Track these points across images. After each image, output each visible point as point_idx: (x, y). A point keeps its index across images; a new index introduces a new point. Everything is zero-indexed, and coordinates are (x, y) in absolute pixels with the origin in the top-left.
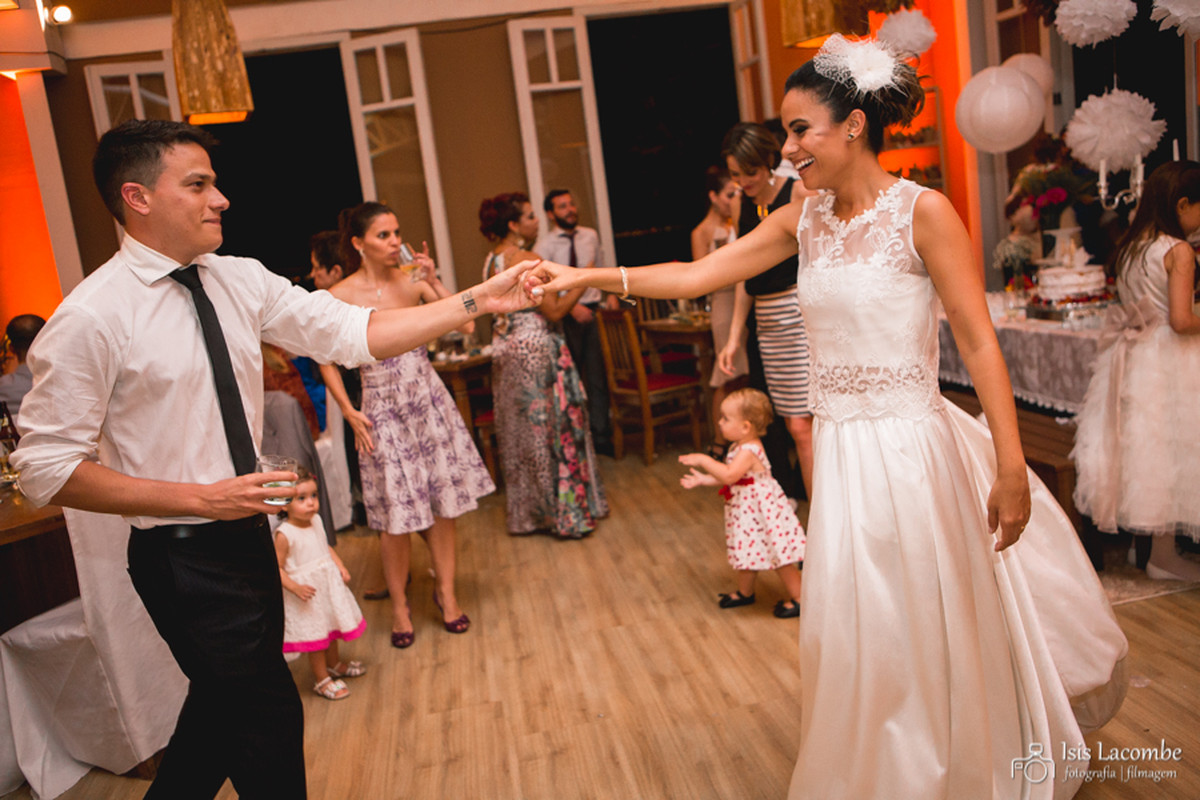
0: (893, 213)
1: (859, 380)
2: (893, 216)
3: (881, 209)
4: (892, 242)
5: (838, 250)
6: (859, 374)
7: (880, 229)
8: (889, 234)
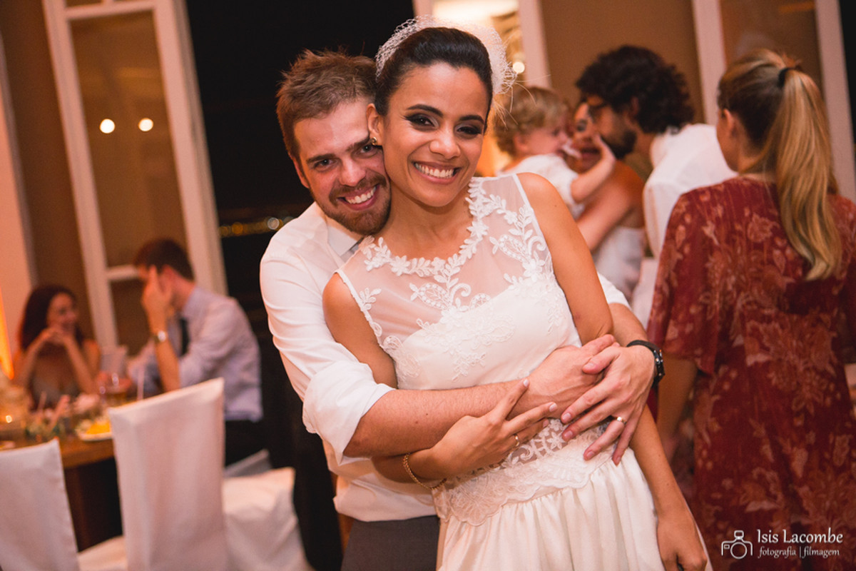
0: (504, 214)
2: (505, 217)
3: (482, 215)
4: (530, 243)
5: (461, 290)
7: (506, 237)
8: (519, 238)
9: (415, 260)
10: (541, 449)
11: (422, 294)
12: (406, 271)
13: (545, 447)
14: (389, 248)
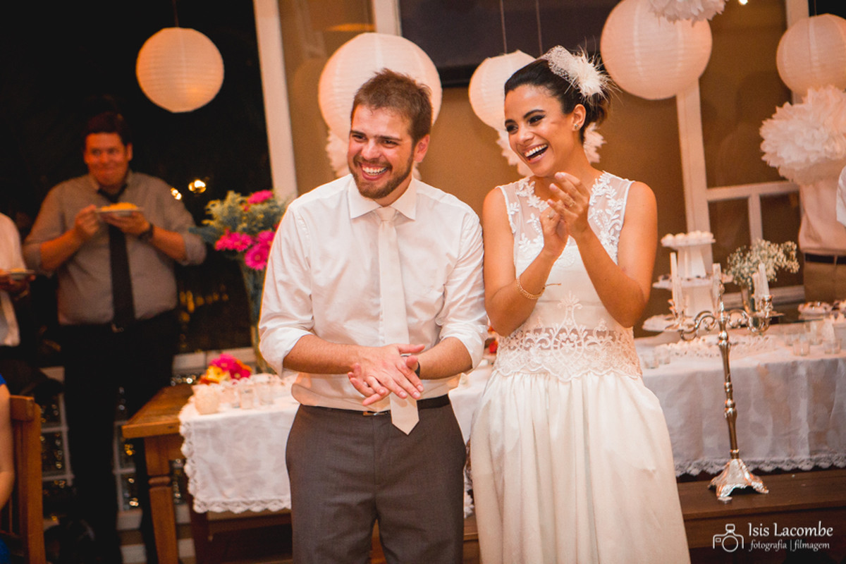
0: (609, 199)
1: (588, 342)
2: (609, 201)
3: (597, 194)
4: (613, 222)
6: (589, 337)
7: (602, 211)
8: (609, 216)
9: (543, 201)
10: (556, 346)
11: (535, 221)
12: (534, 205)
13: (558, 346)
14: (534, 189)
